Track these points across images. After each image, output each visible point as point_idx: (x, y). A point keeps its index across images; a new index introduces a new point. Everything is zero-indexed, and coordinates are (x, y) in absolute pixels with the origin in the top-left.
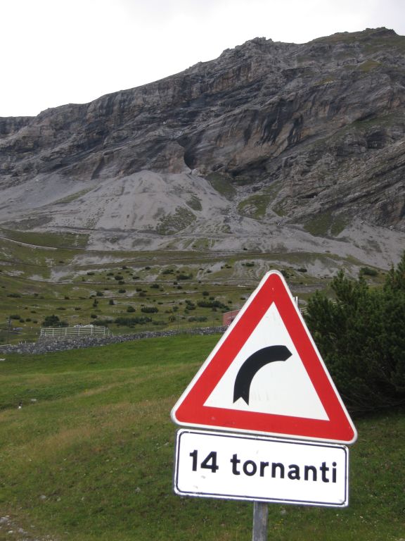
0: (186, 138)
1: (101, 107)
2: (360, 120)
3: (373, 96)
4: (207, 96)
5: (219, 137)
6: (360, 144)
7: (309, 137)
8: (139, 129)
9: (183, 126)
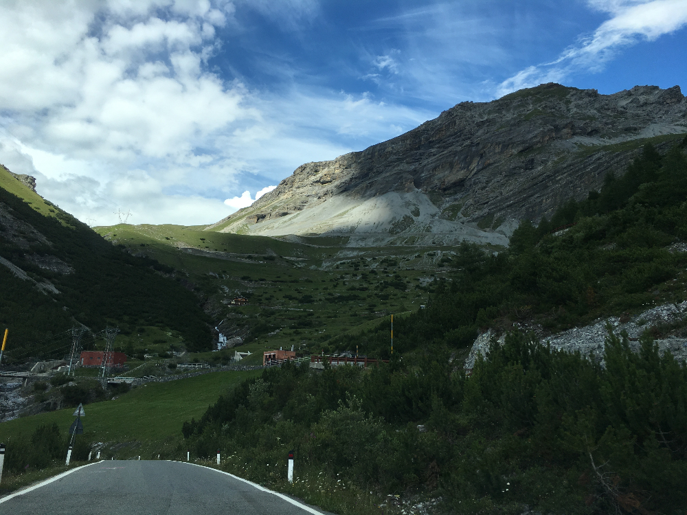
0: (415, 171)
1: (368, 154)
2: (521, 151)
3: (531, 136)
4: (430, 142)
5: (435, 169)
6: (520, 168)
7: (490, 165)
8: (390, 166)
9: (415, 162)
